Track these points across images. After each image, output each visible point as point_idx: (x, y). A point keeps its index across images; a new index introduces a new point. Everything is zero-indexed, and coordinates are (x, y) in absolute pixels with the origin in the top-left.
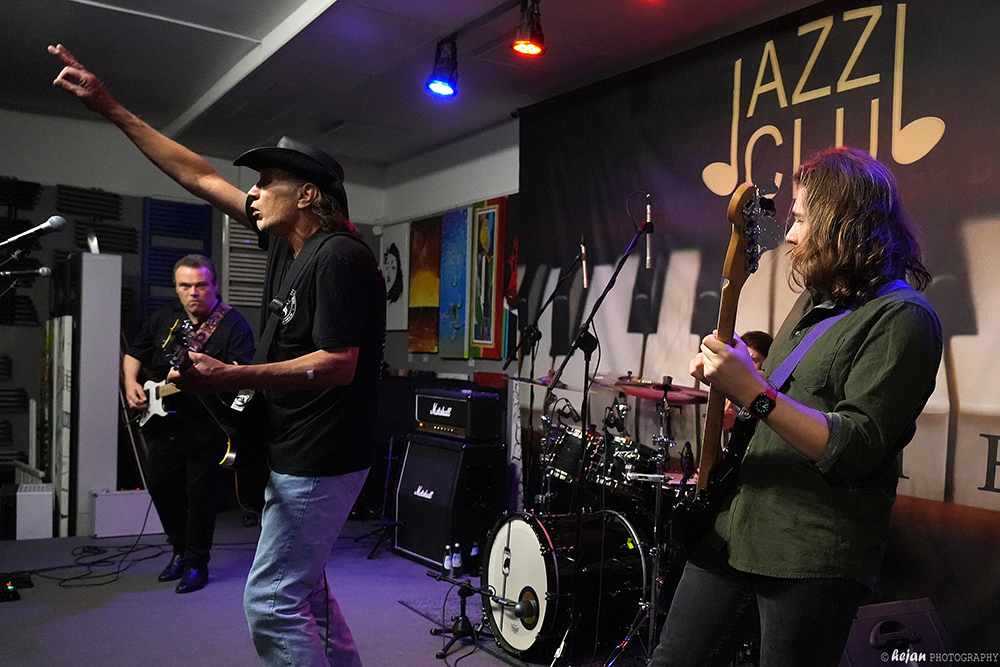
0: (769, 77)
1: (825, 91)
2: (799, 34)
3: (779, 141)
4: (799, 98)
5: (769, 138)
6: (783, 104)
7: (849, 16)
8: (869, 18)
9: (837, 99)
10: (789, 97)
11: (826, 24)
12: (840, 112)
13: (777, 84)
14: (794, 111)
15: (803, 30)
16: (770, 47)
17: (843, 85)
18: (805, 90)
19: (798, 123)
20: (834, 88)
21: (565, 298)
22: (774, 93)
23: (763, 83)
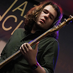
0: (22, 8)
3: (16, 21)
4: (25, 17)
5: (14, 19)
6: (22, 15)
10: (24, 15)
13: (23, 11)
14: (22, 18)
16: (26, 3)
19: (22, 21)
22: (21, 11)
23: (20, 8)
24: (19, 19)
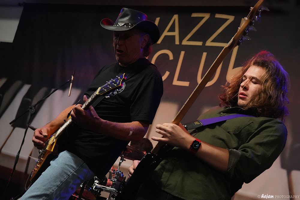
0: (172, 29)
1: (200, 43)
2: (192, 16)
3: (171, 58)
4: (185, 42)
5: (166, 55)
6: (177, 42)
7: (218, 16)
8: (228, 19)
9: (204, 48)
10: (181, 40)
11: (207, 16)
12: (205, 54)
13: (176, 34)
14: (182, 47)
15: (194, 15)
16: (176, 17)
17: (209, 43)
18: (189, 40)
19: (183, 53)
20: (204, 43)
21: (30, 100)
22: (174, 37)
23: (169, 31)
24: (176, 51)
